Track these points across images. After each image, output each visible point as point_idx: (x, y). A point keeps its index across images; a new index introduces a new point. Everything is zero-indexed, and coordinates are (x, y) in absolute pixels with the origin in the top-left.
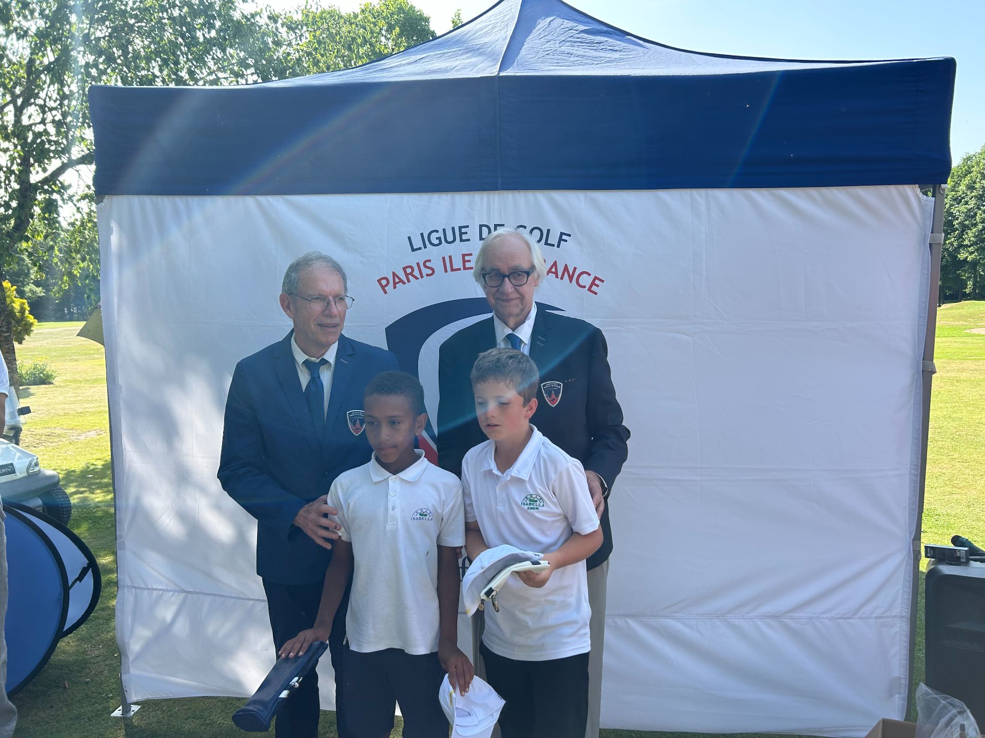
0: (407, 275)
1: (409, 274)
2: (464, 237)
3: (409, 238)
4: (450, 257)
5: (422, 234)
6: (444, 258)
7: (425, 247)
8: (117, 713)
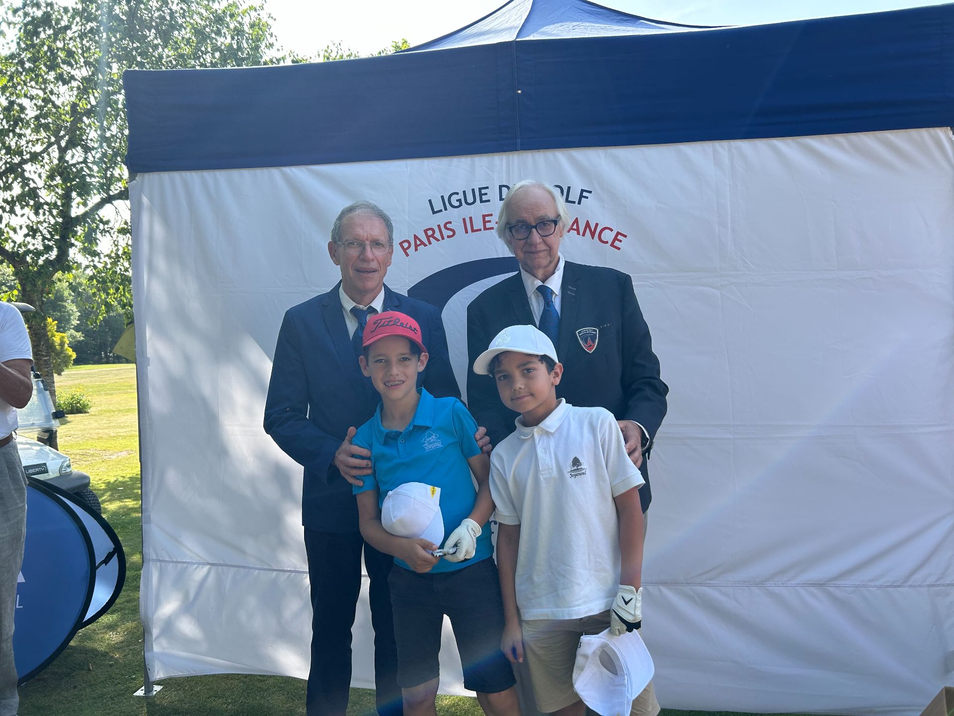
0: (428, 237)
1: (430, 236)
2: (484, 197)
3: (430, 201)
4: (471, 218)
5: (442, 197)
6: (464, 220)
7: (446, 209)
8: (140, 693)
